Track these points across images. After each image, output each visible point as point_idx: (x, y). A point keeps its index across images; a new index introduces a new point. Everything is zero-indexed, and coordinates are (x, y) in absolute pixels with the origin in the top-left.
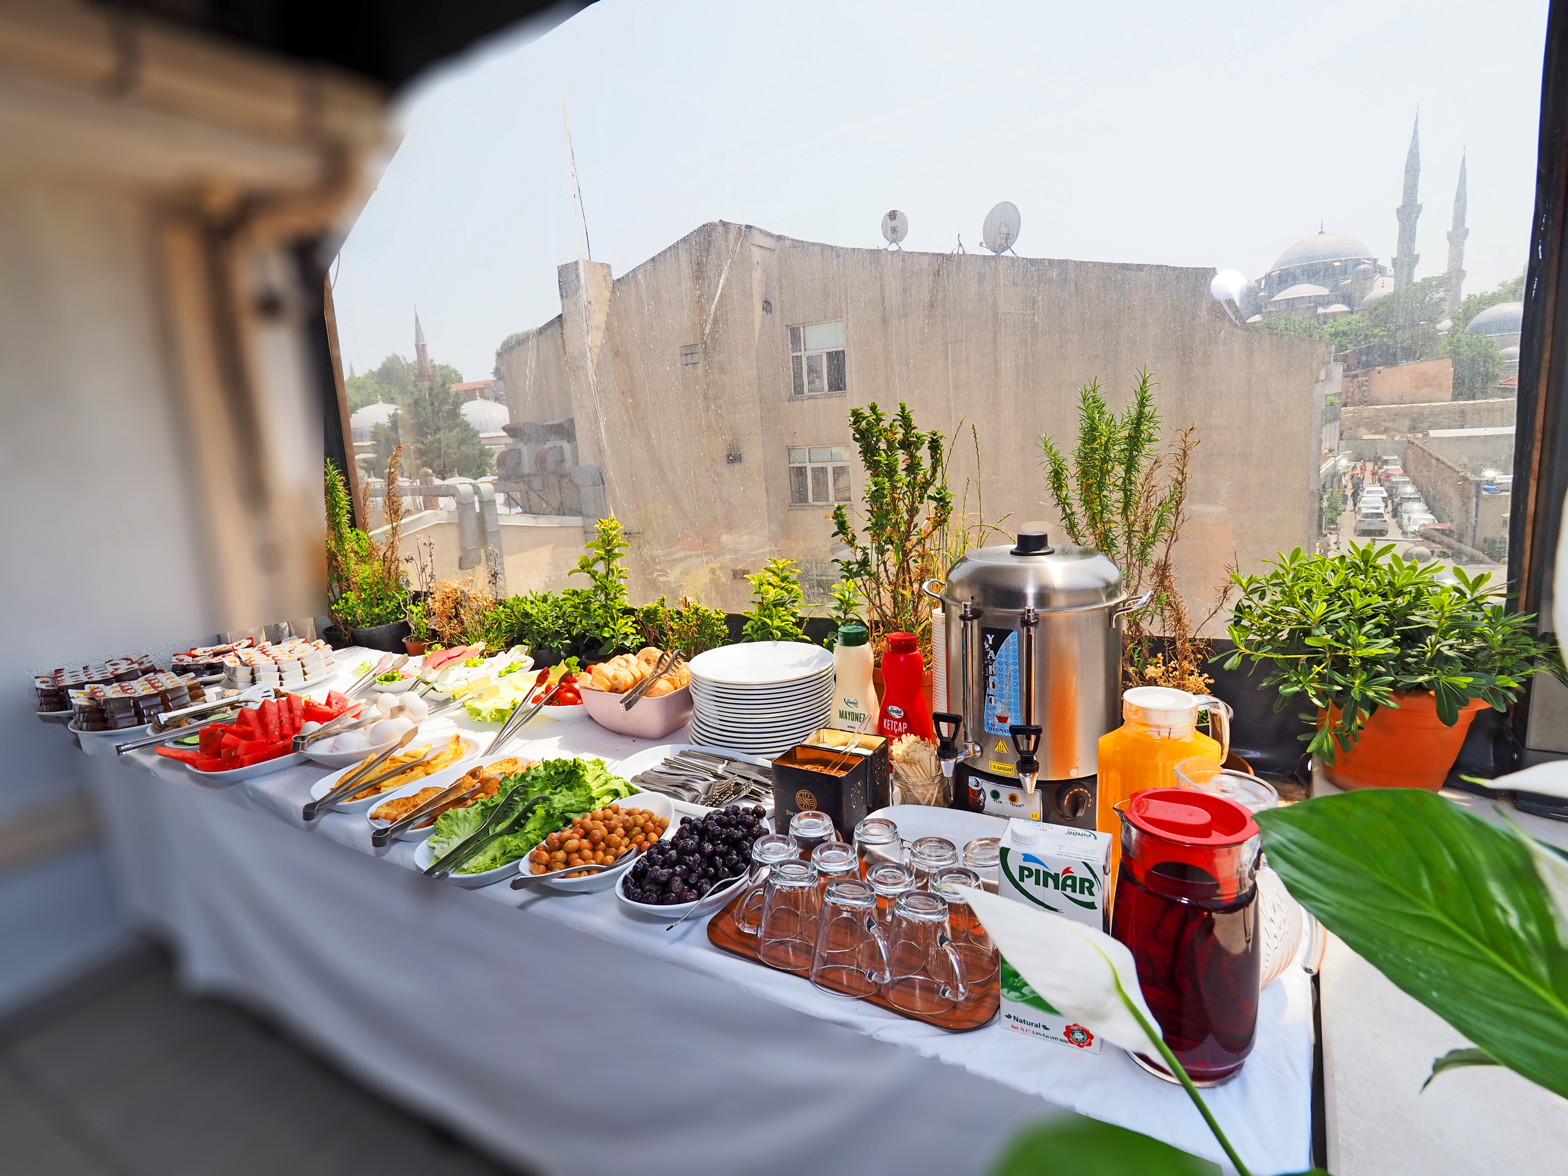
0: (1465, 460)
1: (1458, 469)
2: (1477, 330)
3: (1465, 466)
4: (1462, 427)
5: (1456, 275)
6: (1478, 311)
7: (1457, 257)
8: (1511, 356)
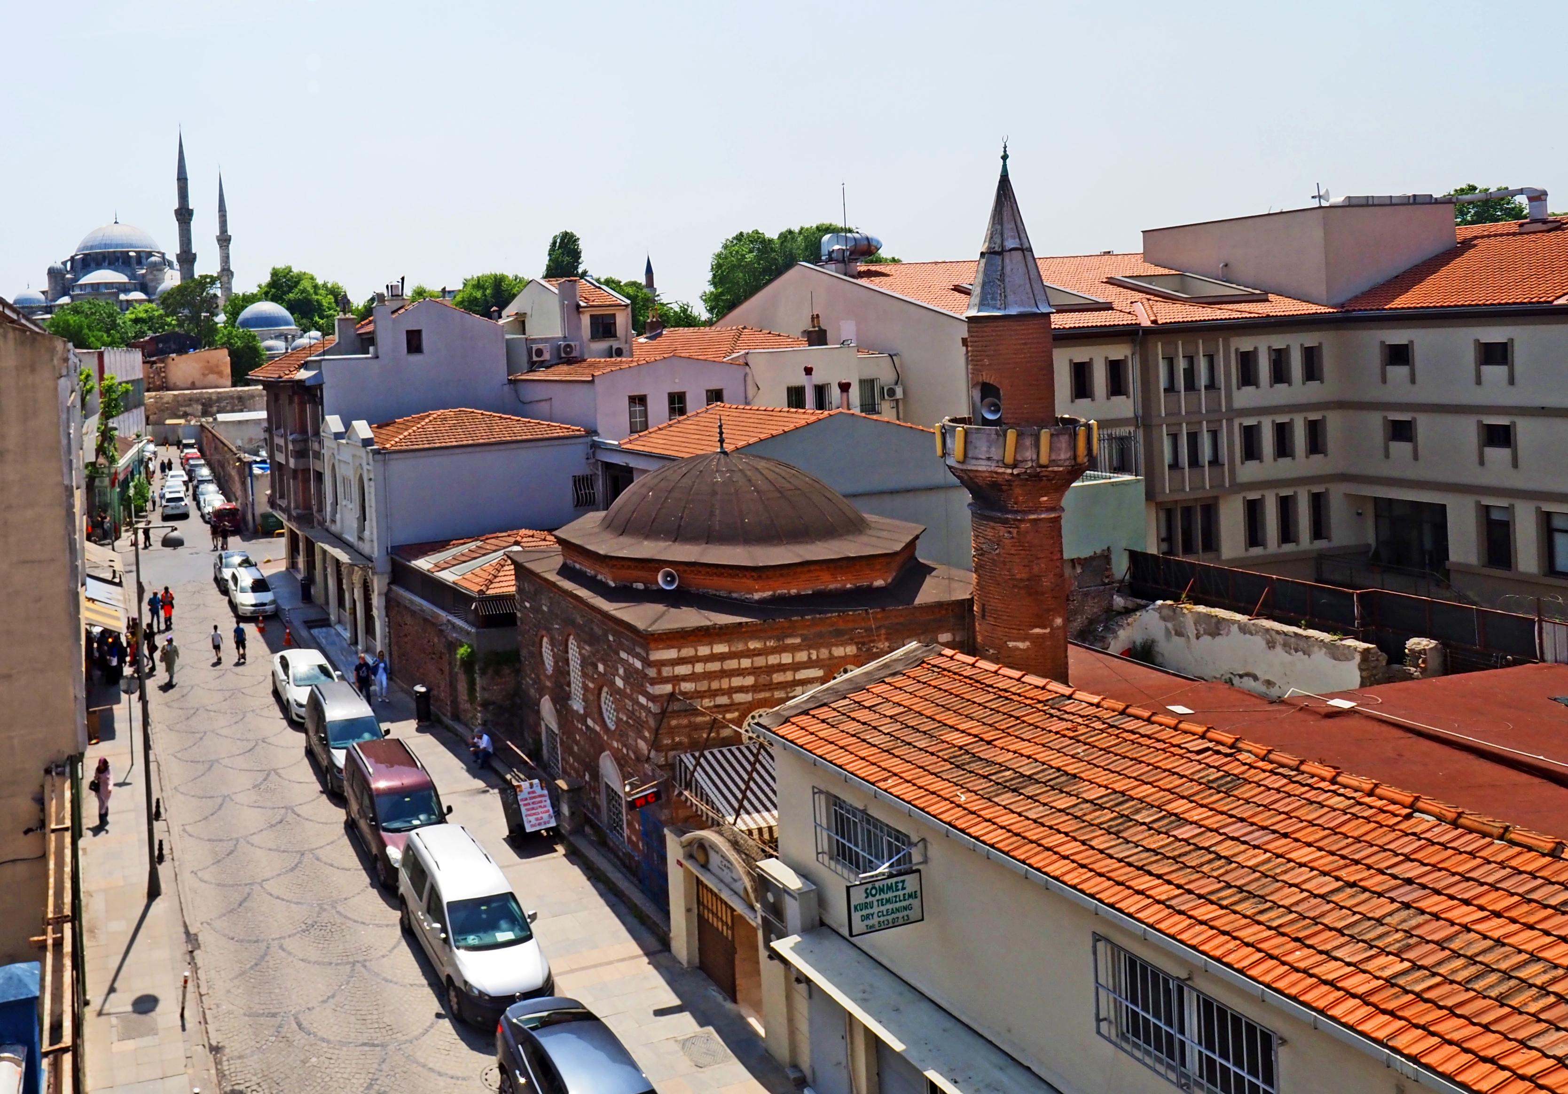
0: (239, 443)
1: (234, 449)
2: (246, 323)
3: (239, 448)
4: (241, 411)
5: (226, 272)
6: (244, 307)
7: (225, 259)
8: (269, 349)
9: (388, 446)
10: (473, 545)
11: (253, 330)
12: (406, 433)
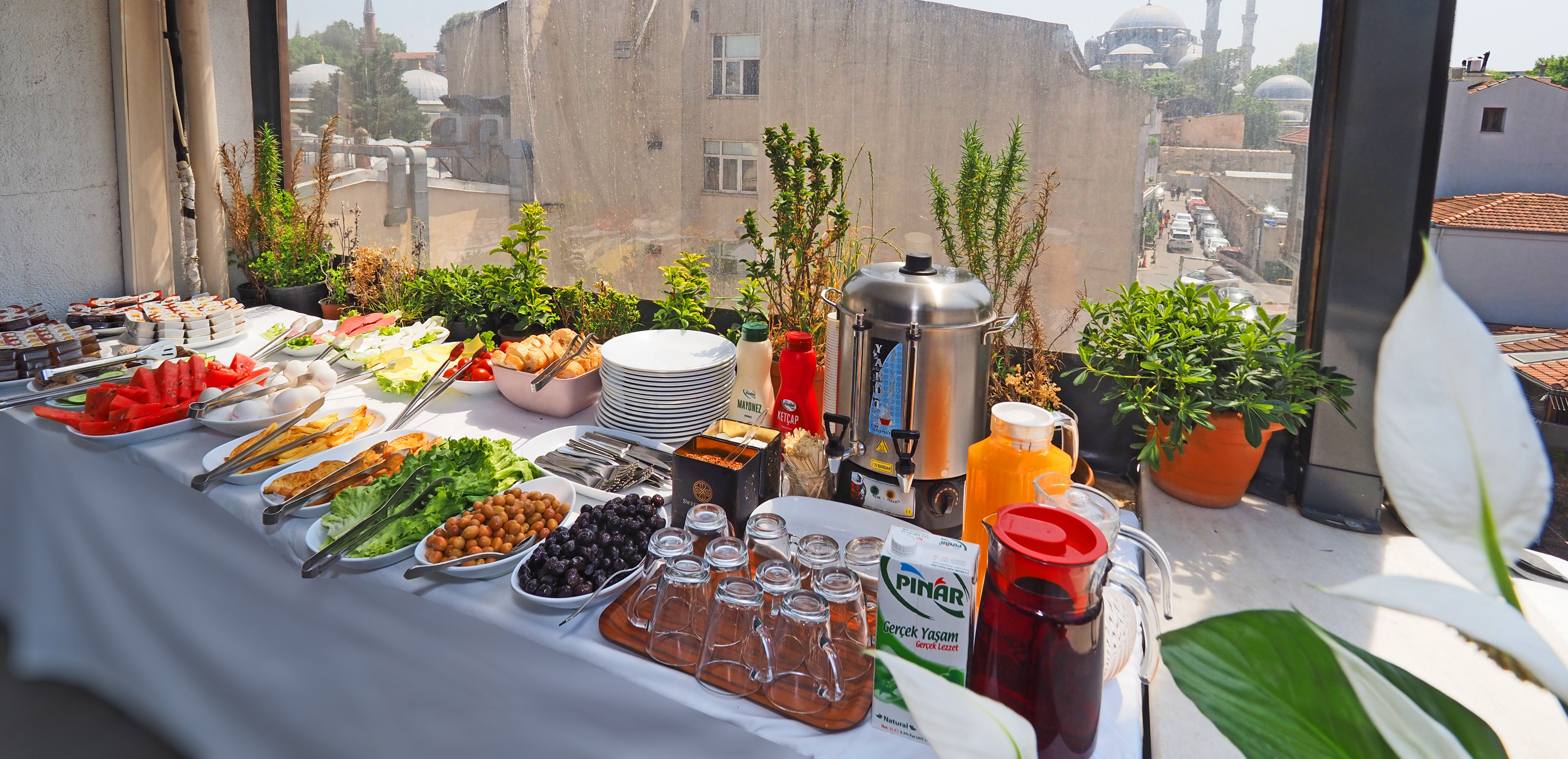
0: (1252, 197)
1: (1246, 204)
2: (1263, 94)
3: (1251, 202)
4: (1251, 170)
5: (1247, 48)
6: (1264, 79)
7: (1248, 36)
8: (1287, 118)
9: (1446, 221)
10: (1547, 336)
11: (1275, 100)
12: (1470, 211)
